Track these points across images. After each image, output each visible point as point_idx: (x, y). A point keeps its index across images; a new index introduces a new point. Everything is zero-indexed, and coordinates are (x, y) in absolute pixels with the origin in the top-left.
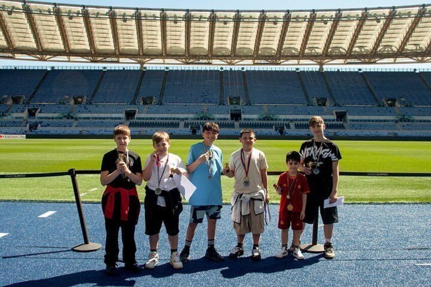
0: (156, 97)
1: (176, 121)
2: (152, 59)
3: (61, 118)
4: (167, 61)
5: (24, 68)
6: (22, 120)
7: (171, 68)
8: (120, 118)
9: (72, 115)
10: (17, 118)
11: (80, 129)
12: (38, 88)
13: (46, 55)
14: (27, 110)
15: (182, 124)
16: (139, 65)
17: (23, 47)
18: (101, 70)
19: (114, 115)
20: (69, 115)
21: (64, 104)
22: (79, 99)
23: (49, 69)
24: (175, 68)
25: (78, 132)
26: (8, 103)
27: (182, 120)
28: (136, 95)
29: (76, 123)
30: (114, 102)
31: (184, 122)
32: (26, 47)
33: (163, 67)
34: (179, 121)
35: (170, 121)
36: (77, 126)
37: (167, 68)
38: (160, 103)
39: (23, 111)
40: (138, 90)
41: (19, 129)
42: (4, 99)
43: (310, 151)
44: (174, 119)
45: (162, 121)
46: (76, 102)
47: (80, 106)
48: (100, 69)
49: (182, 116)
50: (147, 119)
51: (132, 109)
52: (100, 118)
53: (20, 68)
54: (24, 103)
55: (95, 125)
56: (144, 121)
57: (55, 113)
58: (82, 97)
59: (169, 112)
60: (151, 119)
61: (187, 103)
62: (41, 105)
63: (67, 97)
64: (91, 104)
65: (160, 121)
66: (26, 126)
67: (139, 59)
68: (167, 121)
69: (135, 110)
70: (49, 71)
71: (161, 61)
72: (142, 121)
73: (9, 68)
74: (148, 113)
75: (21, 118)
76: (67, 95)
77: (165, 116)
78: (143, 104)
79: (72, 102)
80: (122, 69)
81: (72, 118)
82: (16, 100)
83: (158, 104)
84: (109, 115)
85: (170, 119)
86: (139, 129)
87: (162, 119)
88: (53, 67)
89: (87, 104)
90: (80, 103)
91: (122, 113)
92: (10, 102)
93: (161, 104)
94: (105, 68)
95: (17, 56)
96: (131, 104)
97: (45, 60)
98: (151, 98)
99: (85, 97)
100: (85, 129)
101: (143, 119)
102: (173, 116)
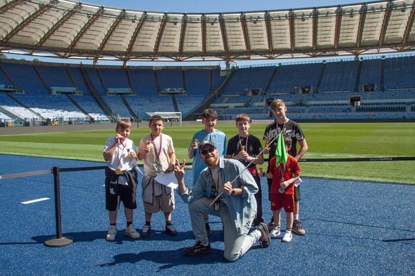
0: (377, 84)
1: (402, 105)
2: (367, 50)
3: (295, 106)
4: (382, 50)
5: (257, 66)
6: (263, 108)
7: (387, 56)
8: (346, 105)
9: (303, 102)
10: (259, 106)
11: (313, 114)
12: (271, 81)
13: (274, 54)
14: (265, 99)
15: (408, 108)
16: (354, 57)
17: (257, 49)
18: (322, 63)
19: (341, 102)
20: (301, 103)
21: (294, 93)
22: (306, 89)
23: (277, 65)
24: (391, 56)
25: (311, 117)
26: (249, 95)
27: (409, 104)
28: (357, 83)
29: (307, 109)
30: (338, 91)
31: (410, 107)
32: (260, 49)
33: (379, 56)
34: (405, 105)
35: (396, 106)
36: (309, 112)
37: (383, 57)
38: (382, 90)
39: (262, 101)
40: (358, 78)
41: (262, 115)
42: (246, 92)
43: (274, 133)
44: (400, 103)
45: (388, 106)
46: (304, 92)
47: (309, 95)
48: (320, 62)
49: (407, 101)
50: (373, 104)
51: (356, 96)
52: (329, 105)
53: (254, 66)
54: (262, 95)
55: (324, 110)
56: (371, 106)
57: (288, 101)
58: (309, 88)
59: (392, 97)
60: (377, 104)
61: (409, 88)
62: (276, 95)
63: (296, 88)
64: (317, 92)
65: (385, 106)
66: (267, 113)
67: (354, 51)
68: (393, 106)
69: (360, 97)
70: (277, 67)
71: (375, 51)
72: (368, 106)
73: (246, 67)
74: (371, 99)
75: (261, 106)
76: (296, 86)
77: (389, 101)
78: (365, 91)
79: (301, 92)
80: (340, 61)
81: (304, 105)
82: (255, 93)
83: (380, 90)
84: (335, 102)
85: (396, 103)
86: (367, 113)
87: (388, 104)
88: (280, 64)
89: (314, 93)
90: (308, 92)
91: (347, 99)
92: (250, 94)
93: (384, 90)
94: (324, 61)
95: (252, 57)
96: (354, 91)
97: (273, 59)
98: (373, 85)
99: (312, 87)
100: (317, 114)
101: (369, 104)
102: (398, 101)
